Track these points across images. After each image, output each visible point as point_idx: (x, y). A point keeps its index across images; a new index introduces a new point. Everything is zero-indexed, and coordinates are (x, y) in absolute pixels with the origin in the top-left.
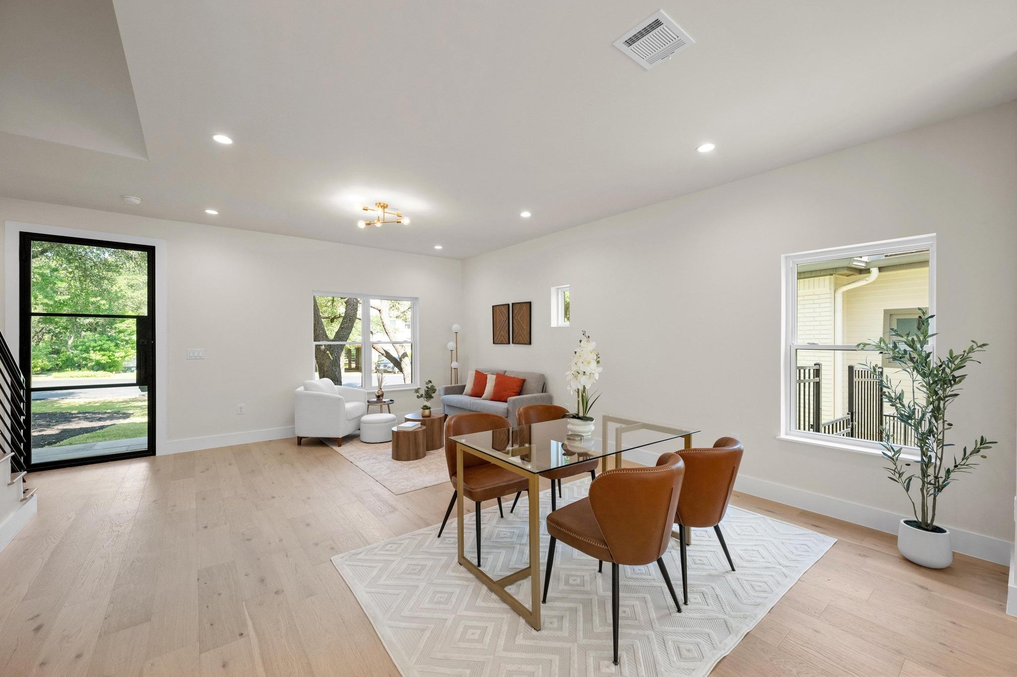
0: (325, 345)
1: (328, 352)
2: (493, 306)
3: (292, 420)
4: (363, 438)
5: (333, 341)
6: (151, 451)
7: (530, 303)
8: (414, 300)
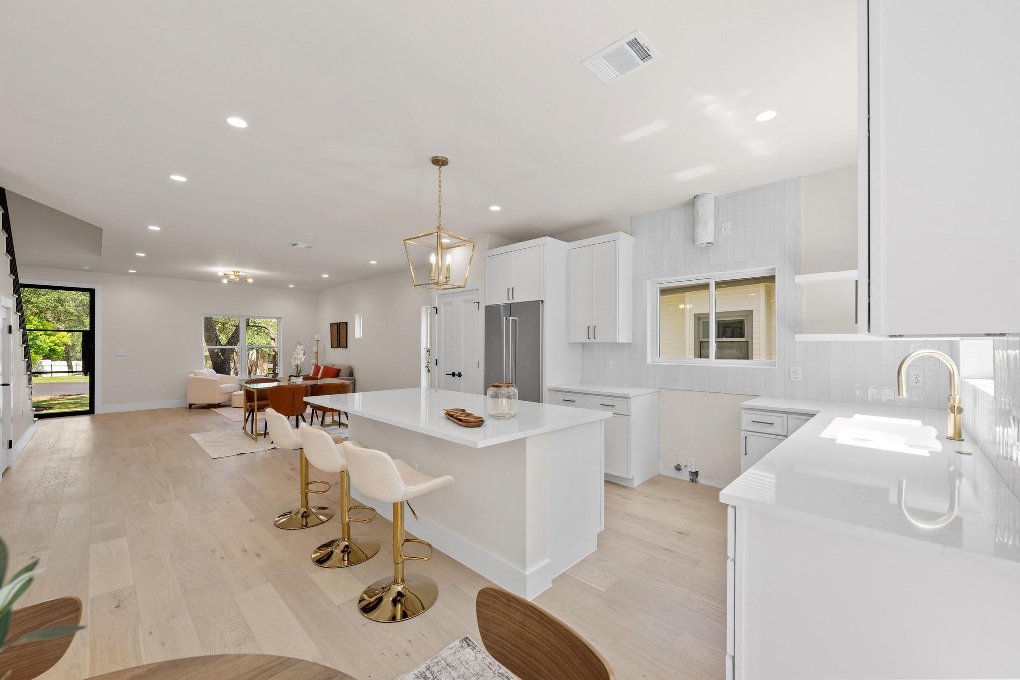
0: (218, 349)
1: (220, 354)
2: (331, 324)
3: (186, 396)
4: (232, 405)
5: (224, 345)
6: (91, 412)
7: (347, 323)
8: (279, 319)
